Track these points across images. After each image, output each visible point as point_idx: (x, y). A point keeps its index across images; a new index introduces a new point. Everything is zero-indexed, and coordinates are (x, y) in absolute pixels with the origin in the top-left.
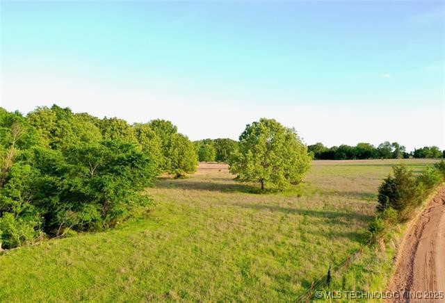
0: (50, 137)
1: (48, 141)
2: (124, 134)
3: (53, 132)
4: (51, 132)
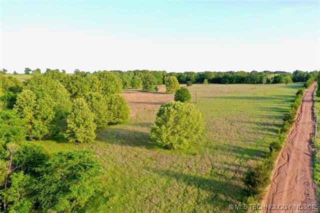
0: (33, 110)
1: (32, 113)
2: (81, 109)
3: (35, 108)
4: (34, 108)
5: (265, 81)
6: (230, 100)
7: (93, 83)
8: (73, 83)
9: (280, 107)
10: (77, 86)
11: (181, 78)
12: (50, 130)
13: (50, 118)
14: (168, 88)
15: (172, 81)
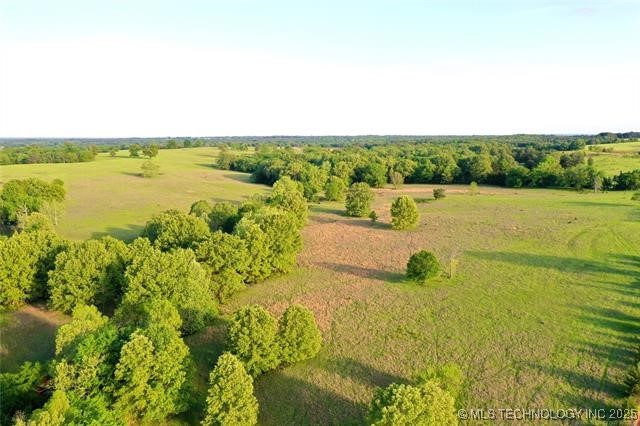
5: (599, 184)
6: (519, 269)
7: (252, 238)
8: (216, 251)
9: (622, 309)
10: (223, 256)
11: (424, 173)
12: (177, 402)
13: (178, 384)
14: (397, 219)
15: (404, 205)
